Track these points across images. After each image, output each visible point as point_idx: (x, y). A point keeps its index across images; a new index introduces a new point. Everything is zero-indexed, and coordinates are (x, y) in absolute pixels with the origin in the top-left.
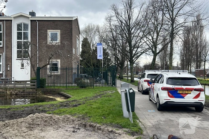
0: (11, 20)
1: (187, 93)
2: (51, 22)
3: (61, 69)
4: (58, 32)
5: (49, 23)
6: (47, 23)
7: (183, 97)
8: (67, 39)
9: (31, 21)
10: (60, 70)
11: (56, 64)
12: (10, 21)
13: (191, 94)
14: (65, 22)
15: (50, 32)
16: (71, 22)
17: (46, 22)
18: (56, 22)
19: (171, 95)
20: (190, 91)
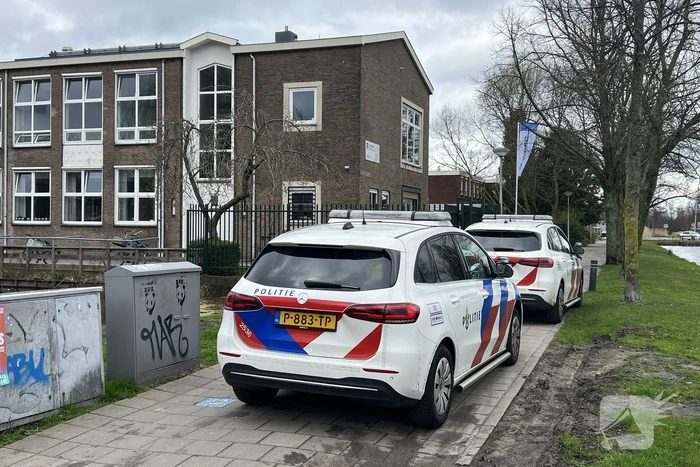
0: (181, 59)
1: (316, 325)
2: (295, 55)
3: (322, 212)
4: (316, 88)
5: (288, 59)
6: (282, 60)
7: (298, 348)
8: (344, 109)
9: (237, 56)
10: (319, 214)
11: (309, 197)
12: (179, 62)
13: (335, 330)
14: (338, 52)
15: (290, 91)
16: (357, 50)
17: (280, 56)
18: (310, 54)
19: (249, 333)
20: (333, 318)
